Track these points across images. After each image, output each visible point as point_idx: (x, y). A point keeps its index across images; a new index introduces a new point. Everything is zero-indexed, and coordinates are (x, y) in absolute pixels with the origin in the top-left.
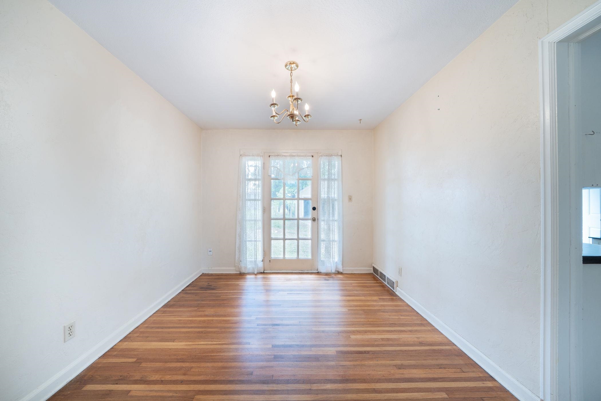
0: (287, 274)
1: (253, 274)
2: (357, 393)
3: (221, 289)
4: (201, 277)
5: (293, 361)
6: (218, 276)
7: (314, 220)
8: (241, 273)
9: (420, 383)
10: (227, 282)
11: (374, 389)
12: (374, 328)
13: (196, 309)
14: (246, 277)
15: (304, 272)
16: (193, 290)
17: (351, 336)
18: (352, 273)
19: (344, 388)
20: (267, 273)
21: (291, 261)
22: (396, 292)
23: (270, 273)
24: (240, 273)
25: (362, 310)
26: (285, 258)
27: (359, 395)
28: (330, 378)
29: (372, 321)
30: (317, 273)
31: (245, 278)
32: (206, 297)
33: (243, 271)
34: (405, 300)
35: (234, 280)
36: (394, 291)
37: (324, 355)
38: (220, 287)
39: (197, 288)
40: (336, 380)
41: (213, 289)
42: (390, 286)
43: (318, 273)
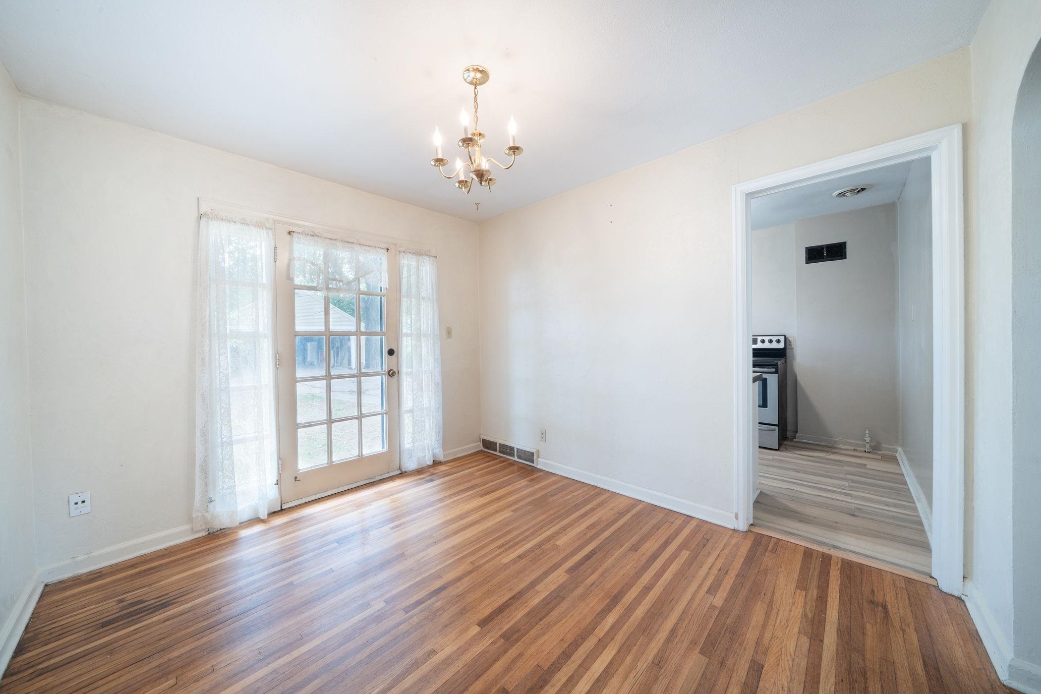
0: (343, 494)
1: (258, 520)
2: (640, 604)
3: (195, 594)
4: (48, 600)
5: (537, 624)
6: (132, 566)
7: (391, 374)
8: (211, 531)
9: (663, 553)
10: (191, 568)
11: (644, 586)
12: (566, 520)
13: (172, 682)
14: (238, 537)
15: (376, 480)
16: (73, 647)
17: (557, 543)
18: (455, 459)
19: (625, 608)
20: (290, 508)
21: (346, 465)
22: (537, 467)
23: (300, 505)
24: (209, 534)
25: (529, 503)
26: (333, 462)
27: (643, 603)
28: (600, 609)
29: (555, 513)
30: (400, 475)
31: (236, 540)
32: (162, 636)
33: (217, 525)
34: (557, 472)
35: (211, 557)
36: (534, 465)
37: (559, 587)
38: (185, 589)
39: (83, 633)
40: (607, 605)
41: (164, 606)
42: (525, 460)
43: (403, 474)
